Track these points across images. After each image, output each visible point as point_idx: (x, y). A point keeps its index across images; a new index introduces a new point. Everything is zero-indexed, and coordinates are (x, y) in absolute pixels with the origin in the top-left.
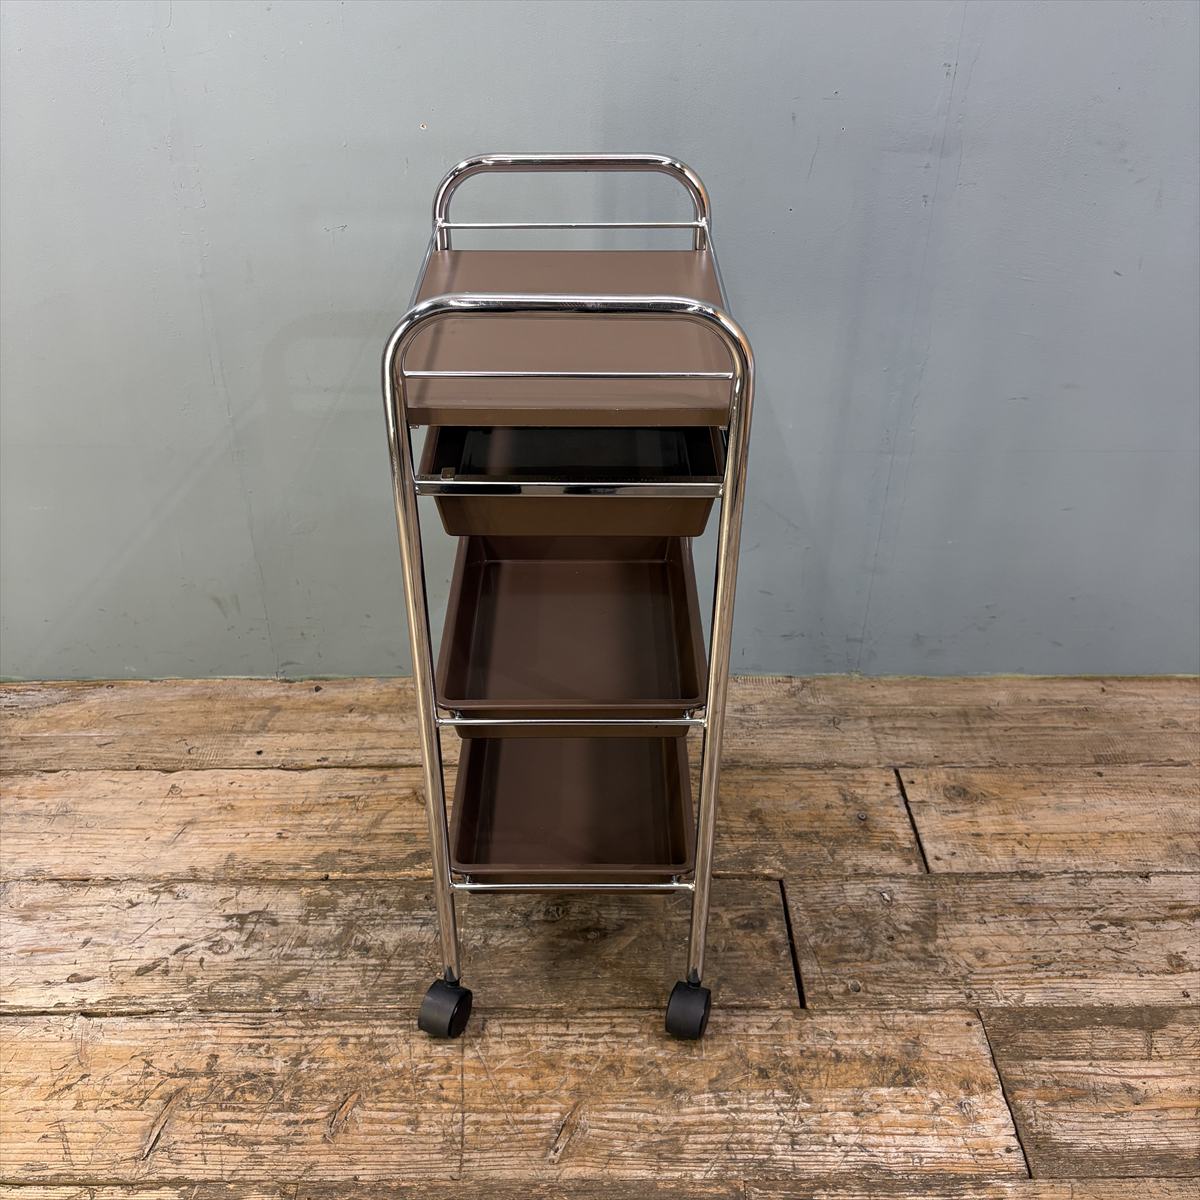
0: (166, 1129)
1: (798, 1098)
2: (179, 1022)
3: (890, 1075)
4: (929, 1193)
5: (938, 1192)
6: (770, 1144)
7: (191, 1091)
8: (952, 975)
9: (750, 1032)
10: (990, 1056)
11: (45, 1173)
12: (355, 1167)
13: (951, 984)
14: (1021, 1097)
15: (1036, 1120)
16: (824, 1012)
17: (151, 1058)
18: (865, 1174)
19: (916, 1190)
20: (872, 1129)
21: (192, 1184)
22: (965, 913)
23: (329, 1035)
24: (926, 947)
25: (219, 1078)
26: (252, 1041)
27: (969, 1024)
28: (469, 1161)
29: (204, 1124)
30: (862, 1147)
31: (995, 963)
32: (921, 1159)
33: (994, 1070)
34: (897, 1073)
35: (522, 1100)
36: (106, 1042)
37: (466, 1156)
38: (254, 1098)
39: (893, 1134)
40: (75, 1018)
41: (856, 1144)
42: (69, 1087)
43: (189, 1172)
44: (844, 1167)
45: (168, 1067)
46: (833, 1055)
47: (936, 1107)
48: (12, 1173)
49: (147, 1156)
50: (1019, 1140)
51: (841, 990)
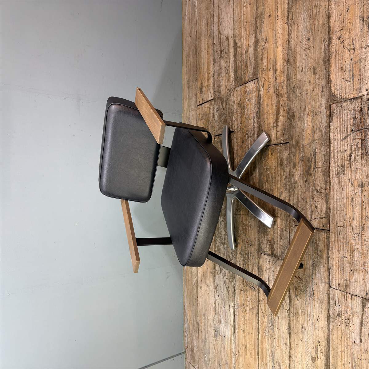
1: (247, 134)
2: (236, 283)
3: (244, 111)
4: (260, 103)
11: (257, 312)
16: (234, 127)
17: (241, 289)
18: (258, 118)
19: (260, 106)
20: (251, 116)
39: (252, 111)
41: (254, 120)
42: (245, 308)
45: (242, 285)
46: (241, 124)
47: (248, 100)
48: (257, 320)
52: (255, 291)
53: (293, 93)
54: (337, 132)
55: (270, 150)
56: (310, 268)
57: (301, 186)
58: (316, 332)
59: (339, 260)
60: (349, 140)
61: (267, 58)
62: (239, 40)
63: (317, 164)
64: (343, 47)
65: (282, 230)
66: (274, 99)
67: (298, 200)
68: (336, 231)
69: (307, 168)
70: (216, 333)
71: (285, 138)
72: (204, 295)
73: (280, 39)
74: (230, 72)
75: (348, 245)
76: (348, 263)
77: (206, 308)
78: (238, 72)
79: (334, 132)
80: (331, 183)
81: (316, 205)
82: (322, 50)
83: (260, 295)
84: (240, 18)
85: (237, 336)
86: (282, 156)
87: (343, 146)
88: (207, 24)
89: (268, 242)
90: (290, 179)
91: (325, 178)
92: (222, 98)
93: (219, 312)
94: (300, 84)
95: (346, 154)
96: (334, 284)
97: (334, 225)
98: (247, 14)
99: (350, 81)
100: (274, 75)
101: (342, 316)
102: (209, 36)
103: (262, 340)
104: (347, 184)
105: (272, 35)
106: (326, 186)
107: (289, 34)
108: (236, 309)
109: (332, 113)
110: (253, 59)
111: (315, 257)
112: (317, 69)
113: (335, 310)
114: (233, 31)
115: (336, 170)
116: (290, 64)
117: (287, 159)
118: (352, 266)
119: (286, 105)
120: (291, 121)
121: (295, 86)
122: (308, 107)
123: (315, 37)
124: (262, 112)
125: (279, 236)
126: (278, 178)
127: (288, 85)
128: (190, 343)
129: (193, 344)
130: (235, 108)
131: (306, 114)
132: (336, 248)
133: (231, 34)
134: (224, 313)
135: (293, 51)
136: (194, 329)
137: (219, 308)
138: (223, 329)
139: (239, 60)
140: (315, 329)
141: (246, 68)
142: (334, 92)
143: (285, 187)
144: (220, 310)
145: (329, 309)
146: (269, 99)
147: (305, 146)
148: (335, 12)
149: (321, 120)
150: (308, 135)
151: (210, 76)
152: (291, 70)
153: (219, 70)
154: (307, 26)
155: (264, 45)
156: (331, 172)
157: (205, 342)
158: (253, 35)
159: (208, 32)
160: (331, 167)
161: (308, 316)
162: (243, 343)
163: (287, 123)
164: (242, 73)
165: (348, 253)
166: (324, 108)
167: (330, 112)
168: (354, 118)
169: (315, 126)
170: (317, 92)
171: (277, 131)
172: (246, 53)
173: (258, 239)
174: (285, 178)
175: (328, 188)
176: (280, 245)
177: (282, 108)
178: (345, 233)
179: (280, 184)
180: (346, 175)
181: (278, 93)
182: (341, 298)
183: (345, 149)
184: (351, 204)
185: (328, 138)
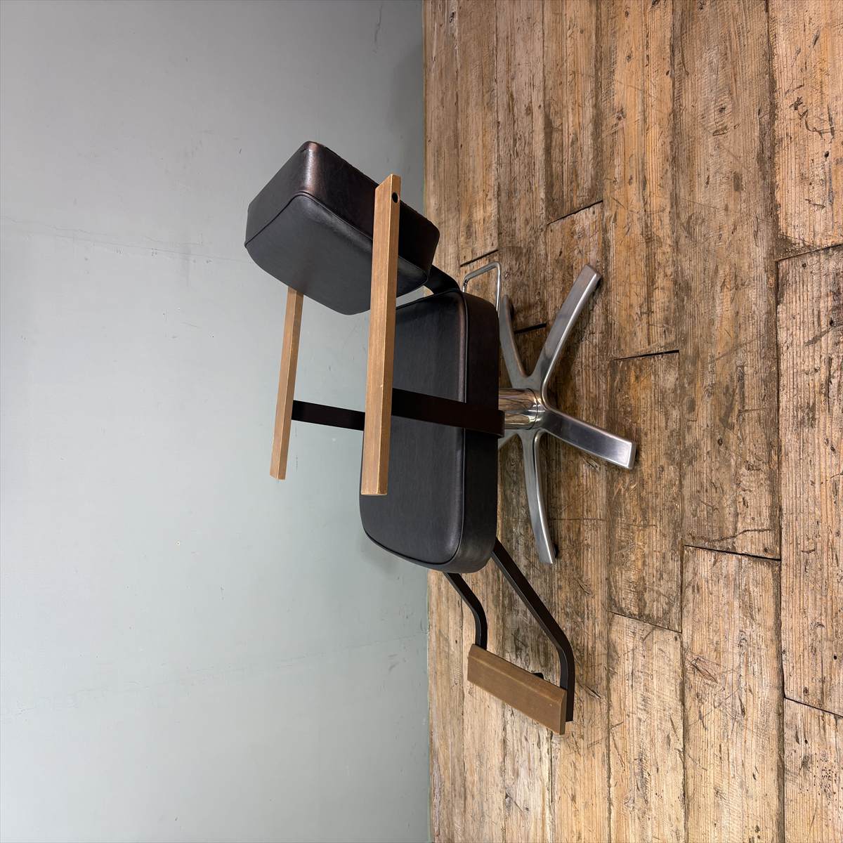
0: (590, 687)
10: (562, 220)
11: (605, 754)
12: (603, 579)
14: (576, 204)
21: (608, 670)
23: (558, 597)
33: (567, 218)
34: (568, 273)
35: (579, 486)
37: (599, 518)
40: (553, 743)
42: (576, 743)
43: (604, 673)
47: (580, 252)
48: (606, 772)
49: (599, 697)
50: (590, 206)
51: (540, 303)
52: (600, 703)
53: (686, 234)
54: (794, 327)
55: (633, 368)
56: (735, 651)
57: (708, 453)
58: (750, 804)
59: (806, 632)
60: (823, 346)
61: (622, 153)
62: (556, 113)
63: (747, 401)
64: (805, 127)
65: (664, 558)
66: (642, 250)
67: (702, 486)
68: (797, 562)
69: (723, 412)
70: (506, 800)
71: (668, 341)
72: (477, 710)
73: (654, 111)
74: (536, 188)
75: (826, 596)
76: (827, 640)
77: (482, 741)
78: (556, 189)
79: (786, 326)
80: (783, 448)
81: (747, 498)
82: (756, 134)
83: (611, 712)
84: (559, 64)
85: (559, 810)
86: (661, 383)
87: (810, 360)
88: (481, 78)
89: (630, 587)
90: (681, 437)
91: (766, 434)
92: (517, 247)
93: (513, 751)
94: (703, 213)
95: (817, 380)
96: (792, 689)
97: (791, 548)
98: (575, 53)
99: (823, 207)
100: (641, 194)
101: (814, 768)
102: (487, 104)
103: (617, 821)
104: (822, 449)
105: (635, 102)
106: (770, 455)
107: (676, 98)
108: (554, 745)
109: (782, 280)
110: (591, 157)
111: (745, 624)
112: (745, 179)
113: (795, 752)
114: (542, 93)
115: (793, 416)
116: (678, 166)
117: (674, 391)
118: (836, 646)
119: (670, 262)
120: (683, 301)
121: (690, 218)
122: (724, 266)
123: (739, 105)
124: (613, 278)
125: (657, 571)
126: (653, 434)
127: (675, 216)
128: (445, 824)
129: (453, 824)
130: (549, 270)
131: (719, 284)
132: (798, 603)
133: (537, 99)
134: (525, 753)
135: (685, 137)
136: (455, 790)
137: (515, 742)
138: (525, 793)
139: (557, 160)
140: (747, 797)
141: (574, 179)
142: (787, 233)
143: (669, 455)
144: (515, 745)
145: (781, 750)
146: (629, 248)
147: (717, 359)
148: (784, 45)
149: (756, 298)
150: (724, 332)
151: (489, 197)
152: (681, 181)
153: (510, 183)
154: (717, 79)
155: (616, 125)
156: (783, 424)
157: (481, 822)
158: (591, 101)
159: (483, 96)
160: (781, 409)
161: (731, 766)
162: (572, 827)
163: (673, 306)
164: (565, 188)
165: (826, 616)
166: (761, 269)
167: (777, 278)
168: (834, 294)
169: (742, 312)
170: (746, 231)
171: (649, 325)
172: (573, 143)
173: (606, 579)
174: (669, 434)
175: (775, 458)
176: (659, 593)
177: (661, 270)
178: (819, 566)
179: (657, 449)
180: (818, 427)
181: (649, 236)
182: (810, 723)
183: (816, 366)
184: (833, 497)
185: (774, 340)
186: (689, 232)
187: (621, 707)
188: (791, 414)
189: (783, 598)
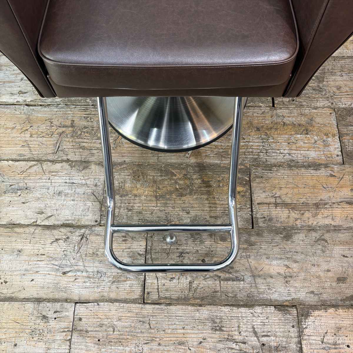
0: (61, 144)
1: (269, 137)
2: (59, 108)
3: (302, 131)
4: (310, 169)
5: (313, 169)
6: (259, 153)
7: (67, 132)
8: (327, 96)
9: (255, 115)
10: (336, 125)
11: (25, 157)
12: (124, 158)
13: (326, 99)
14: (345, 139)
15: (349, 146)
16: (281, 108)
17: (52, 121)
18: (289, 163)
19: (305, 168)
20: (293, 148)
21: (72, 162)
22: (335, 72)
24: (319, 85)
25: (76, 128)
26: (85, 116)
27: (331, 113)
28: (161, 157)
29: (73, 143)
30: (289, 154)
31: (344, 91)
32: (309, 158)
33: (337, 130)
34: (304, 130)
36: (36, 115)
37: (159, 155)
38: (88, 135)
39: (300, 150)
40: (24, 106)
41: (287, 153)
42: (27, 130)
43: (71, 158)
44: (283, 160)
45: (58, 124)
46: (283, 123)
47: (316, 142)
48: (15, 157)
49: (56, 152)
50: (342, 152)
51: (288, 101)
52: (53, 153)
53: (318, 237)
54: (262, 318)
55: (245, 189)
56: (94, 268)
57: (197, 251)
58: (18, 277)
59: (109, 320)
60: (252, 338)
63: (226, 283)
65: (140, 213)
66: (312, 199)
68: (144, 315)
71: (260, 220)
75: (128, 335)
76: (107, 335)
79: (263, 312)
80: (201, 308)
81: (175, 281)
83: (50, 164)
87: (245, 329)
89: (122, 182)
91: (208, 296)
94: (328, 252)
95: (235, 333)
96: (81, 310)
97: (150, 312)
100: (344, 200)
104: (201, 335)
106: (197, 299)
109: (287, 310)
112: (343, 285)
115: (217, 316)
118: (104, 341)
119: (303, 224)
120: (281, 234)
121: (326, 241)
122: (297, 267)
125: (132, 206)
126: (207, 205)
127: (328, 229)
131: (288, 263)
132: (124, 315)
140: (21, 274)
142: (311, 316)
145: (49, 300)
146: (314, 187)
147: (248, 260)
152: (347, 234)
156: (213, 308)
160: (221, 307)
163: (279, 225)
165: (118, 335)
166: (294, 296)
167: (288, 307)
168: (278, 347)
169: (272, 281)
170: (315, 285)
171: (269, 204)
175: (196, 302)
177: (299, 216)
178: (143, 331)
179: (198, 209)
180: (211, 333)
181: (319, 206)
182: (64, 322)
183: (242, 333)
184: (177, 342)
185: (256, 303)
186: (318, 240)
187: (53, 172)
188: (219, 315)
189: (125, 304)
